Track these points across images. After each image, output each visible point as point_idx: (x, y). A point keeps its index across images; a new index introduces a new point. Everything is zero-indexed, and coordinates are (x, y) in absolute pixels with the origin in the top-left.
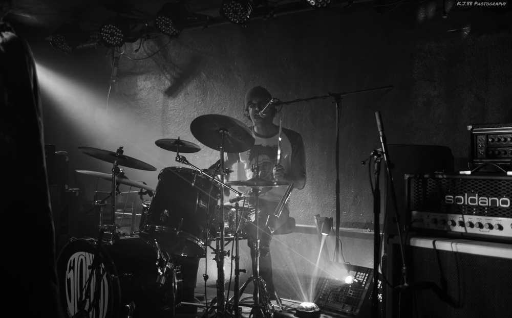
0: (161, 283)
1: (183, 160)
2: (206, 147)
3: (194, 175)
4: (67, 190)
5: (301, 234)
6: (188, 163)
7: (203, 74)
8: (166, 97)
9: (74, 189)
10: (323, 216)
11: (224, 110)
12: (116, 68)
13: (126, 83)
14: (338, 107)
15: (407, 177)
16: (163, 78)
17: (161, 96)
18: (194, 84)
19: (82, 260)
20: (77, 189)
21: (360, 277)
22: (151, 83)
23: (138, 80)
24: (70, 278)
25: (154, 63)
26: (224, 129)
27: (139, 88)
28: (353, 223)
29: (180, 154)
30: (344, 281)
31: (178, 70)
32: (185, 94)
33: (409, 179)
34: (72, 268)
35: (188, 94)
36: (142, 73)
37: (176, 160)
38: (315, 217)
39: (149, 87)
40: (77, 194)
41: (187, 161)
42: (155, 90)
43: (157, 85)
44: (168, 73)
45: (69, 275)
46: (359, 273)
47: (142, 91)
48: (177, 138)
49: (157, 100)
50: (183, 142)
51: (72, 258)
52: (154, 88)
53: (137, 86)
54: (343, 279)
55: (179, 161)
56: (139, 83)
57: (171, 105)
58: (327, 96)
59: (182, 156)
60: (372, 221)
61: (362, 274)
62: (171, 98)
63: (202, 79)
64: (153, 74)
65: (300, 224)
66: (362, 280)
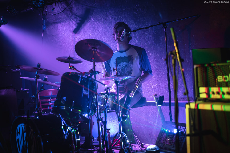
0: (65, 139)
1: (73, 68)
2: (85, 60)
3: (80, 76)
4: (22, 90)
5: (152, 106)
6: (76, 69)
7: (92, 19)
8: (74, 34)
9: (26, 90)
10: (158, 95)
11: (105, 39)
12: (44, 21)
13: (52, 29)
14: (166, 31)
15: (195, 67)
16: (71, 23)
17: (71, 34)
18: (88, 26)
19: (23, 128)
20: (28, 90)
21: (183, 129)
22: (65, 27)
23: (58, 26)
24: (18, 138)
25: (66, 16)
26: (94, 48)
27: (59, 31)
28: (181, 98)
29: (71, 64)
30: (173, 132)
31: (79, 18)
32: (84, 32)
33: (197, 68)
34: (19, 133)
35: (85, 31)
36: (60, 22)
37: (69, 68)
38: (154, 96)
39: (64, 29)
40: (28, 92)
41: (75, 68)
42: (68, 31)
43: (68, 28)
44: (74, 21)
45: (18, 137)
46: (182, 127)
47: (61, 32)
48: (69, 56)
49: (69, 36)
50: (72, 58)
51: (18, 127)
52: (67, 30)
53: (58, 30)
54: (172, 131)
55: (71, 69)
56: (59, 28)
57: (77, 39)
58: (158, 25)
59: (72, 66)
60: (192, 96)
61: (183, 127)
62: (76, 34)
63: (92, 22)
64: (66, 22)
65: (152, 101)
66: (183, 131)
